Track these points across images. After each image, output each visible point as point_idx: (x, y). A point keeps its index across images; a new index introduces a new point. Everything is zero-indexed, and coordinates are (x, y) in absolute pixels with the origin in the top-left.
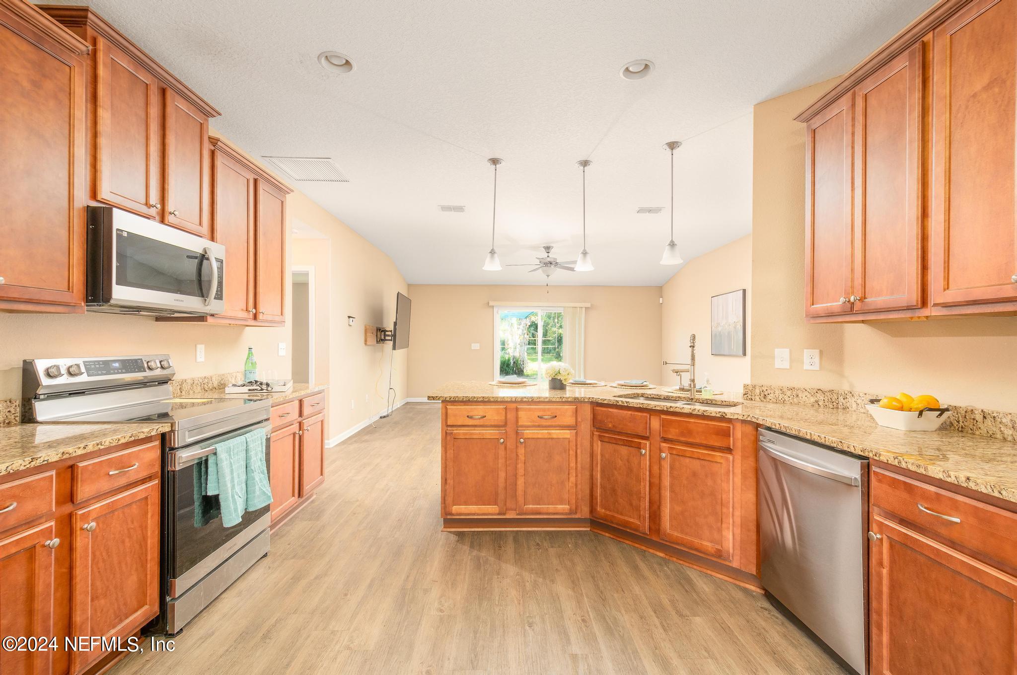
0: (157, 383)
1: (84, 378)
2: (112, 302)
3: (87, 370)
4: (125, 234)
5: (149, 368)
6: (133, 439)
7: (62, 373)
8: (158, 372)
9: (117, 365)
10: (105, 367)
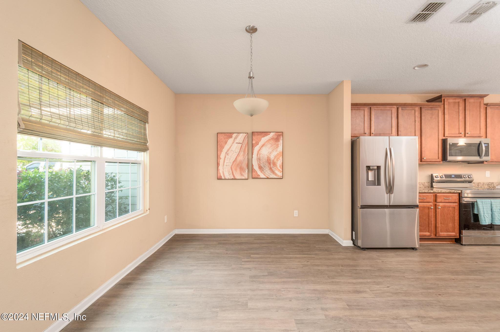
0: (468, 182)
1: (444, 179)
2: (448, 161)
3: (445, 177)
4: (451, 144)
5: (464, 178)
6: (449, 192)
7: (439, 177)
8: (467, 179)
9: (453, 176)
10: (450, 176)
